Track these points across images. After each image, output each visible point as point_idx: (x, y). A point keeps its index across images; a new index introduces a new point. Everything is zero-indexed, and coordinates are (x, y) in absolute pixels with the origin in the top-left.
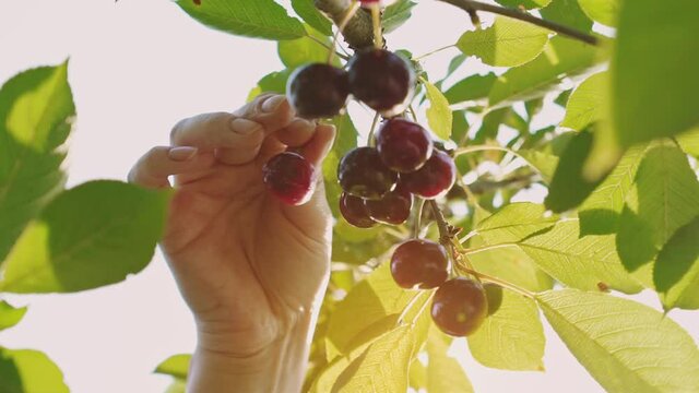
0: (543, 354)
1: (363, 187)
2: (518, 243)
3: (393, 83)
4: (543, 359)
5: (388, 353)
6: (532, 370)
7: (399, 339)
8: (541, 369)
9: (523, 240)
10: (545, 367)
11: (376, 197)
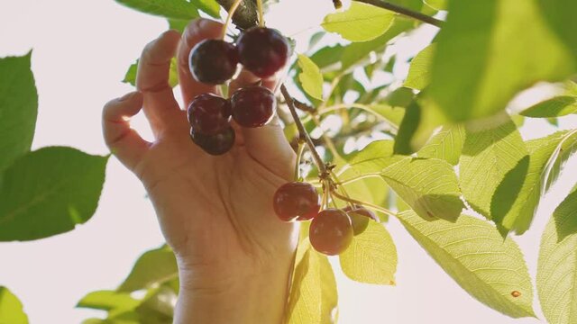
0: (395, 271)
2: (381, 174)
3: (273, 55)
4: (395, 275)
6: (384, 283)
8: (392, 283)
10: (396, 281)
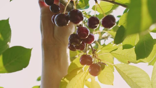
0: (113, 81)
1: (74, 43)
2: (110, 52)
5: (80, 78)
6: (110, 85)
7: (83, 75)
8: (112, 85)
9: (111, 52)
11: (77, 45)
